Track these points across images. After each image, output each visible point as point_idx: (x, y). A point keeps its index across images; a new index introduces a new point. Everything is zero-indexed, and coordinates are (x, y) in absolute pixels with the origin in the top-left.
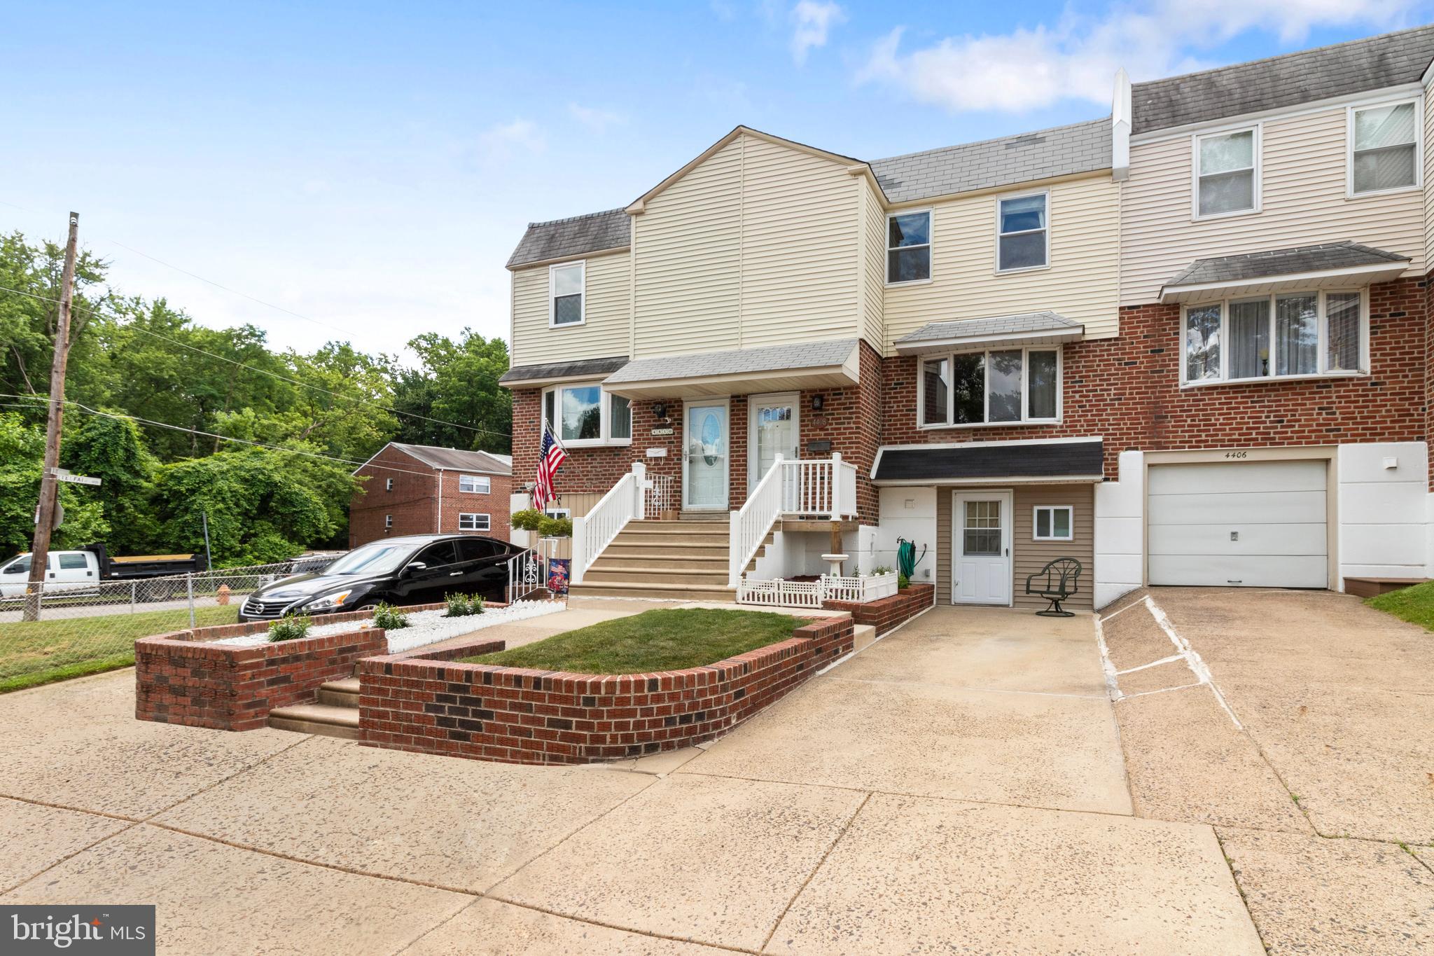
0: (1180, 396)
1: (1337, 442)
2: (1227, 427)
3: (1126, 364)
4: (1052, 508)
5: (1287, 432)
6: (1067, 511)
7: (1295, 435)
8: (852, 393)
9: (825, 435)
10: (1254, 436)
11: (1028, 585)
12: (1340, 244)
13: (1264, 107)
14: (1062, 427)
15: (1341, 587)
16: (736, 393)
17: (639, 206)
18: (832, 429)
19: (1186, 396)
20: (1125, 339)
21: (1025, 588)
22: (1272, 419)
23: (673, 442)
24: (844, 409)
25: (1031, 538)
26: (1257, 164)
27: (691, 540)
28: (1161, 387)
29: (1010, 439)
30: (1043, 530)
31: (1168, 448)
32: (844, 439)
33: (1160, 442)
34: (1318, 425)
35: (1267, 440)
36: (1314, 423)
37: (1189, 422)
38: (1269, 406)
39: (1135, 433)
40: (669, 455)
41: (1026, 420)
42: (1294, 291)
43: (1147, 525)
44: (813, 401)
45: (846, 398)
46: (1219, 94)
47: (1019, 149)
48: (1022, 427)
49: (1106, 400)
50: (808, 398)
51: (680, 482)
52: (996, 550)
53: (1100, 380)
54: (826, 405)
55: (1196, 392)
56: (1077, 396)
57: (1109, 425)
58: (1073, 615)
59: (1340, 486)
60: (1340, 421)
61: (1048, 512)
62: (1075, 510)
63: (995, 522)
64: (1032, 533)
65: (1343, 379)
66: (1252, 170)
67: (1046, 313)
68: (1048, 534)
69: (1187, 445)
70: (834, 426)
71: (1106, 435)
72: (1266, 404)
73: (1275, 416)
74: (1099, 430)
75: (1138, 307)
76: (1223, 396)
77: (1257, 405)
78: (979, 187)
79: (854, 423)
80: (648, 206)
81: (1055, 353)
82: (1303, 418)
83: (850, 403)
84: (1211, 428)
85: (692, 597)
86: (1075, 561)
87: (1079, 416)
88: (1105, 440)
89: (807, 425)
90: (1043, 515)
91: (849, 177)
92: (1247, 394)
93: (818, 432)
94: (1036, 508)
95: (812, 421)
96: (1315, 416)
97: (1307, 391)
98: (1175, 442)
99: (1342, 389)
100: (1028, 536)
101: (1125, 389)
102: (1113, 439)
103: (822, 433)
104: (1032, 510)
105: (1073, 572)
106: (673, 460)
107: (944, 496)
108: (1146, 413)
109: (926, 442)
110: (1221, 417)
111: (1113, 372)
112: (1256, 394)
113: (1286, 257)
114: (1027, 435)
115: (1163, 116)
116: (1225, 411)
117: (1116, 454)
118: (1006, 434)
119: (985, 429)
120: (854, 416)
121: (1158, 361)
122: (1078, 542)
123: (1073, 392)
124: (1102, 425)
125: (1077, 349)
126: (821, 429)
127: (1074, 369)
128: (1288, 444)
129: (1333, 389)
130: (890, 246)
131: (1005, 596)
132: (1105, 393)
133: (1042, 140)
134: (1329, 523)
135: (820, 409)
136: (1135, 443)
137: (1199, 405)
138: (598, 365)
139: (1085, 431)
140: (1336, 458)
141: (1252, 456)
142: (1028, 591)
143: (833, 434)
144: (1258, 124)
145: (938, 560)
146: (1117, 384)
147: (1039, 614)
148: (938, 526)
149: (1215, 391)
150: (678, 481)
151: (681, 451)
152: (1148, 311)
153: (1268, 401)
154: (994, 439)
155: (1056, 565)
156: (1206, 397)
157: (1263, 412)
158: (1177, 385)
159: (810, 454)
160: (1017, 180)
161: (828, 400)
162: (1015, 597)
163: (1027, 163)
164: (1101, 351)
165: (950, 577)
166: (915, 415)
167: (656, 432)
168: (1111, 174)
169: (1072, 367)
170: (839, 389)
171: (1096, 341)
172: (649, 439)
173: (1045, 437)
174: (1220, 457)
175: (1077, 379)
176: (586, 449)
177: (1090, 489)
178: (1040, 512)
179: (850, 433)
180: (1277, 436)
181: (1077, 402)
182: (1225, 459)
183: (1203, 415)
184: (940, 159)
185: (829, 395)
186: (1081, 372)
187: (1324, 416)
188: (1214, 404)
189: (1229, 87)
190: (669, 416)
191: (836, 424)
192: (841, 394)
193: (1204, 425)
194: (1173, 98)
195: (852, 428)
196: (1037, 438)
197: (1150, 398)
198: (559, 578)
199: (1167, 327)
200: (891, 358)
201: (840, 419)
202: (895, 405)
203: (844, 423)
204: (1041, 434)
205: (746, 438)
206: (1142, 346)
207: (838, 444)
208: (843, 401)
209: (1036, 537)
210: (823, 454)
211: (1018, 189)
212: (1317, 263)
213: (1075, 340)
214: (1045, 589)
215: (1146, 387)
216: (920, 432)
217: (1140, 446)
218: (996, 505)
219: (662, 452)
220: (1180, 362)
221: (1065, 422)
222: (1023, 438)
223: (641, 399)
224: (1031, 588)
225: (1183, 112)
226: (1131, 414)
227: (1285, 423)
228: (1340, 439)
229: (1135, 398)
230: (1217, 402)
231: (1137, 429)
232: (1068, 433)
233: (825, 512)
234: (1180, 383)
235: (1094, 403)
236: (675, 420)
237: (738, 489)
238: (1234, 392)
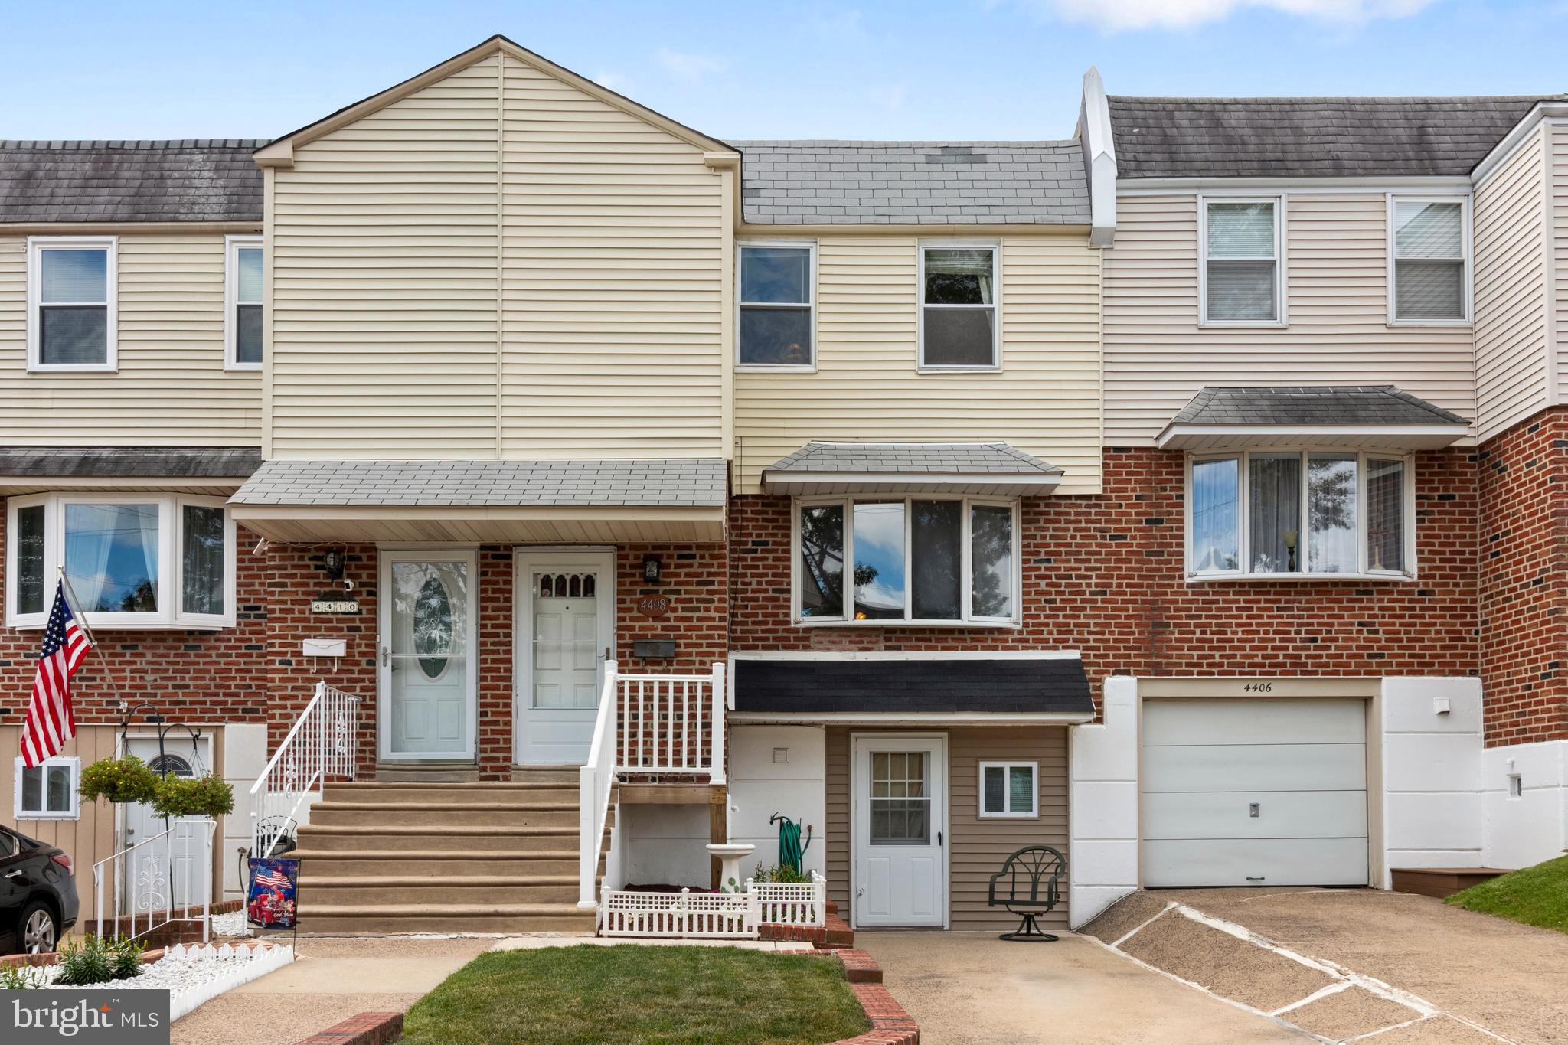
0: (1186, 594)
1: (1379, 673)
2: (1248, 645)
3: (1112, 538)
4: (1007, 765)
5: (1321, 657)
6: (1030, 769)
7: (1331, 661)
8: (713, 557)
9: (664, 628)
10: (1281, 660)
11: (992, 892)
12: (1381, 389)
13: (1290, 173)
14: (1020, 632)
15: (1387, 883)
16: (489, 541)
17: (283, 152)
18: (677, 619)
19: (1194, 593)
20: (1110, 498)
21: (986, 898)
22: (1303, 635)
23: (358, 629)
24: (699, 584)
25: (976, 815)
26: (1280, 253)
27: (449, 820)
28: (1161, 577)
29: (944, 649)
30: (995, 802)
31: (1170, 673)
32: (699, 637)
33: (1160, 664)
34: (1358, 647)
35: (1298, 668)
36: (1354, 645)
37: (1198, 635)
38: (1300, 617)
39: (1126, 648)
40: (349, 654)
41: (968, 619)
42: (1331, 449)
43: (1143, 792)
44: (643, 566)
45: (701, 565)
46: (1229, 140)
47: (948, 167)
48: (961, 630)
49: (1084, 593)
50: (632, 560)
51: (374, 707)
52: (921, 836)
53: (1076, 561)
54: (666, 575)
55: (1207, 589)
56: (1043, 583)
57: (1089, 633)
58: (1053, 939)
59: (1385, 736)
60: (1383, 643)
61: (1000, 771)
62: (1040, 768)
63: (918, 788)
64: (977, 806)
65: (1385, 583)
66: (1274, 262)
67: (999, 445)
68: (1001, 809)
69: (1196, 670)
70: (680, 613)
71: (1085, 648)
72: (1296, 612)
73: (1307, 632)
74: (1075, 640)
75: (1127, 449)
76: (1241, 598)
77: (1285, 614)
78: (893, 220)
79: (716, 610)
80: (302, 156)
81: (1009, 510)
82: (1340, 636)
83: (709, 574)
84: (1227, 645)
85: (505, 928)
86: (1053, 852)
87: (1046, 617)
88: (1084, 656)
89: (630, 610)
90: (994, 774)
91: (704, 170)
92: (1272, 597)
93: (650, 623)
94: (983, 765)
95: (639, 602)
96: (1355, 635)
97: (1345, 597)
98: (1180, 664)
99: (1386, 597)
100: (971, 811)
101: (1111, 577)
102: (1095, 656)
103: (659, 625)
104: (977, 768)
105: (1052, 869)
106: (358, 663)
107: (838, 740)
108: (1140, 617)
109: (807, 648)
110: (1240, 629)
111: (1094, 549)
112: (1283, 598)
113: (1321, 398)
114: (969, 644)
115: (1159, 157)
116: (1244, 620)
117: (1100, 680)
118: (938, 640)
119: (903, 630)
120: (716, 597)
121: (1154, 537)
122: (1045, 821)
123: (1037, 577)
124: (1080, 633)
125: (1042, 508)
126: (656, 618)
127: (1038, 541)
128: (1324, 673)
129: (1375, 596)
130: (743, 300)
131: (937, 912)
132: (1083, 582)
133: (981, 159)
134: (1371, 789)
135: (655, 581)
136: (1125, 664)
137: (1211, 610)
138: (154, 460)
139: (1055, 641)
140: (1380, 696)
141: (1279, 689)
142: (992, 902)
143: (678, 628)
144: (1283, 194)
145: (828, 852)
146: (1099, 569)
147: (1005, 938)
148: (828, 794)
149: (1231, 590)
150: (369, 708)
151: (374, 646)
152: (1141, 458)
153: (1299, 609)
154: (919, 649)
155: (1023, 858)
156: (1220, 598)
157: (1291, 624)
158: (1181, 577)
159: (636, 663)
160: (952, 220)
161: (668, 566)
162: (952, 912)
163: (964, 193)
164: (1077, 514)
165: (849, 882)
166: (788, 600)
167: (320, 607)
168: (1089, 234)
169: (1034, 537)
170: (689, 547)
171: (1069, 497)
172: (307, 620)
173: (995, 648)
174: (1237, 689)
175: (1043, 556)
176: (120, 632)
177: (1063, 734)
178: (988, 770)
179: (709, 628)
180: (1310, 661)
181: (1043, 593)
182: (1245, 694)
183: (1217, 625)
184: (820, 158)
185: (670, 557)
186: (1049, 545)
187: (1366, 635)
188: (1230, 609)
189: (1240, 131)
190: (350, 576)
191: (684, 610)
192: (693, 557)
193: (1219, 640)
194: (1168, 131)
195: (713, 619)
196: (984, 648)
197: (1145, 594)
198: (275, 898)
199: (1168, 486)
200: (746, 496)
201: (690, 601)
202: (754, 581)
203: (698, 610)
204: (989, 643)
205: (509, 626)
206: (1133, 511)
207: (687, 646)
208: (695, 569)
209: (983, 813)
210: (659, 663)
211: (952, 234)
212: (1363, 414)
213: (1043, 493)
214: (1008, 897)
215: (1140, 577)
216: (796, 630)
217: (1132, 669)
218: (919, 760)
219: (336, 648)
220: (1186, 542)
221: (1026, 625)
222: (964, 649)
223: (287, 538)
224: (997, 897)
225: (1183, 156)
226: (1119, 617)
227: (1319, 643)
228: (1383, 670)
229: (1125, 593)
230: (1234, 606)
231: (1128, 641)
232: (1031, 644)
233: (699, 769)
234: (1186, 573)
235: (1067, 596)
236: (362, 585)
237: (496, 723)
238: (1256, 593)
